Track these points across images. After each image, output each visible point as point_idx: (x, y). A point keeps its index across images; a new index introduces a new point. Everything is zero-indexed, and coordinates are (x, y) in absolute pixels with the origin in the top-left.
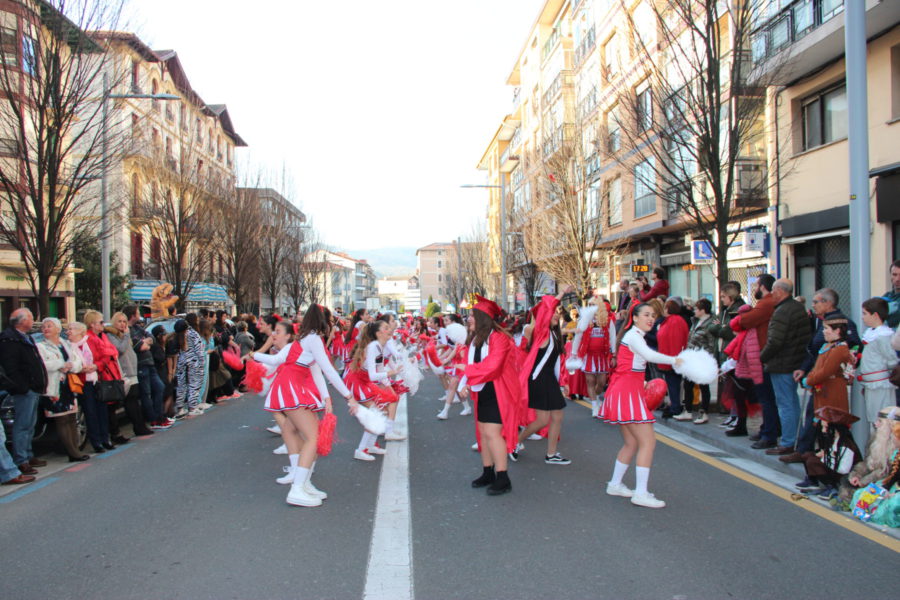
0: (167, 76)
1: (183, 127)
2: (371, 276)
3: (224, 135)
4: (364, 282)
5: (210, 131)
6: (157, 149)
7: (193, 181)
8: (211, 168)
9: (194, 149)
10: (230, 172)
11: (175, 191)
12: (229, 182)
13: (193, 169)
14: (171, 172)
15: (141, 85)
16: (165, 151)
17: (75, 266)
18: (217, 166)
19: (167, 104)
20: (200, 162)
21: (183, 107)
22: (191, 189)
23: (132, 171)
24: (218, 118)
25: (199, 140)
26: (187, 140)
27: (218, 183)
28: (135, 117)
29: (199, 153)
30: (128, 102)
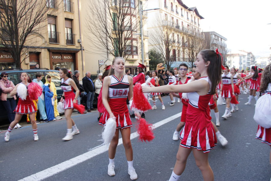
0: (176, 1)
1: (182, 15)
2: (253, 57)
3: (197, 16)
4: (251, 59)
5: (192, 15)
6: (173, 23)
7: (186, 31)
8: (192, 27)
9: (186, 22)
10: (199, 27)
11: (180, 35)
12: (198, 30)
13: (186, 28)
14: (178, 30)
15: (167, 5)
16: (176, 24)
17: (149, 59)
18: (194, 26)
19: (176, 10)
20: (188, 25)
21: (182, 9)
22: (185, 34)
23: (166, 30)
24: (194, 11)
25: (188, 19)
26: (183, 19)
27: (195, 32)
28: (166, 14)
29: (188, 23)
30: (163, 11)
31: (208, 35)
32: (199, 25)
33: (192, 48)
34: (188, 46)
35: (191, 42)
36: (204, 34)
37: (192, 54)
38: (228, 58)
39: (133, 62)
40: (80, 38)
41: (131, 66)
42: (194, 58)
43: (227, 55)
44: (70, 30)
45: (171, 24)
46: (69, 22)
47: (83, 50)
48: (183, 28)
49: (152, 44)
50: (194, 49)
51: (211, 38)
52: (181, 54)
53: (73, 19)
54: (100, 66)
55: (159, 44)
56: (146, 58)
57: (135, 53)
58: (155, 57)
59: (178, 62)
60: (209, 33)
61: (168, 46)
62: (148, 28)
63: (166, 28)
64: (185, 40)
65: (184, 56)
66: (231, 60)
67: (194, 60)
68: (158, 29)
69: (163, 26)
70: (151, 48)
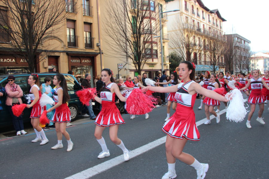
0: (197, 3)
1: (203, 18)
3: (218, 19)
5: (213, 18)
6: (194, 26)
7: (207, 34)
8: (214, 30)
9: (208, 24)
10: (221, 30)
11: (201, 38)
12: (220, 33)
13: (207, 30)
14: (199, 32)
15: (188, 7)
16: (197, 26)
17: (169, 62)
18: (216, 29)
19: (197, 12)
20: (210, 28)
21: (203, 12)
22: (207, 37)
23: (186, 34)
24: (215, 13)
25: (209, 21)
26: (205, 22)
27: (216, 34)
28: (187, 17)
29: (210, 25)
30: (184, 13)
31: (230, 37)
32: (221, 27)
33: (213, 51)
34: (210, 48)
35: (212, 45)
36: (226, 37)
37: (214, 57)
38: (251, 61)
39: (153, 65)
40: (99, 41)
41: (151, 70)
42: (216, 61)
43: (251, 57)
44: (89, 33)
45: (192, 26)
46: (88, 26)
47: (102, 53)
48: (204, 30)
49: (173, 47)
50: (216, 52)
51: (233, 40)
52: (203, 57)
53: (92, 22)
54: (119, 70)
55: (180, 48)
56: (167, 62)
57: (155, 56)
58: (176, 61)
59: (199, 65)
60: (231, 35)
61: (189, 49)
62: (168, 32)
63: (187, 31)
64: (207, 43)
65: (205, 59)
66: (255, 63)
67: (215, 64)
68: (179, 31)
69: (184, 29)
70: (172, 51)
